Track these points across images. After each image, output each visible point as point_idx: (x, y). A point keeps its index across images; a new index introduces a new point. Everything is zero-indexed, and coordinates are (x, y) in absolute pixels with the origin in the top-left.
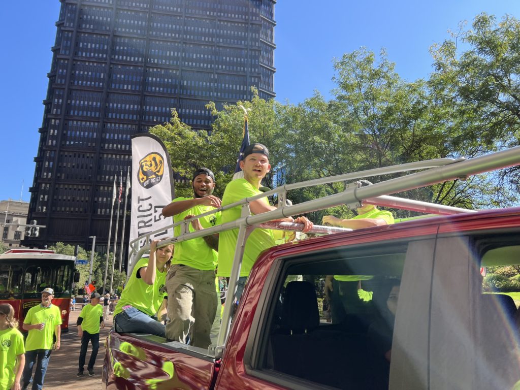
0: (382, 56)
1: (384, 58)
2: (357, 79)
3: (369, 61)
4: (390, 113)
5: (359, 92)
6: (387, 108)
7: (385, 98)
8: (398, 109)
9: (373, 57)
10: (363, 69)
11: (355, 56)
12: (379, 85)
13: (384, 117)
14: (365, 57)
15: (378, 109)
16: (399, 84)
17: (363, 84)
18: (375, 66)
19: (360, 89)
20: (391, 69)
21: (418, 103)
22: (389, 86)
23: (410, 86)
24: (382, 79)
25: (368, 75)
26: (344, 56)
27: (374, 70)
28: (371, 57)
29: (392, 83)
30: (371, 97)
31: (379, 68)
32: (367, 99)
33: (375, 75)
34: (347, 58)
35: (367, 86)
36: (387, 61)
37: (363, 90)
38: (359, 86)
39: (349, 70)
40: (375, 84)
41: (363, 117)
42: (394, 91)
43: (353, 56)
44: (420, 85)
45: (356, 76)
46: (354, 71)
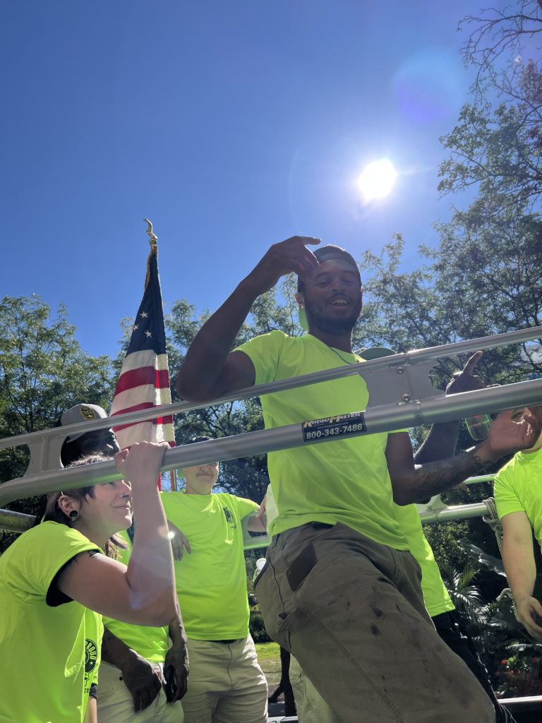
0: (60, 314)
1: (63, 317)
2: (19, 335)
3: (40, 315)
4: (56, 392)
5: (19, 353)
6: (54, 384)
7: (53, 369)
8: (68, 388)
9: (47, 312)
10: (30, 324)
11: (21, 304)
12: (50, 351)
13: (48, 395)
14: (37, 308)
15: (41, 381)
16: (77, 355)
17: (28, 344)
18: (48, 324)
19: (21, 350)
20: (70, 334)
21: (98, 385)
22: (64, 356)
23: (91, 362)
24: (56, 343)
25: (36, 334)
26: (6, 299)
27: (45, 329)
28: (44, 310)
29: (68, 352)
30: (34, 363)
31: (53, 328)
32: (29, 365)
33: (46, 336)
34: (10, 302)
35: (33, 348)
36: (66, 322)
37: (25, 352)
38: (21, 345)
39: (9, 320)
40: (45, 348)
41: (16, 387)
42: (70, 362)
43: (19, 303)
44: (103, 363)
45: (18, 330)
46: (16, 324)
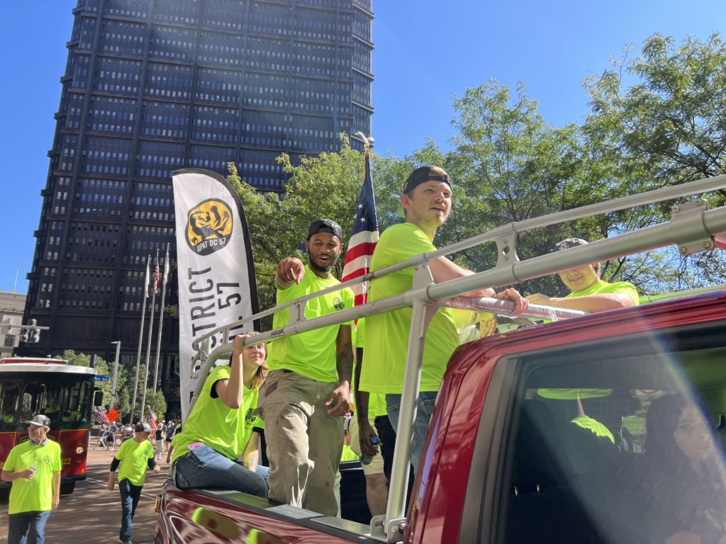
0: (519, 92)
1: (523, 94)
2: (486, 123)
3: (501, 98)
4: (530, 170)
5: (489, 140)
6: (527, 162)
7: (523, 148)
8: (541, 164)
9: (507, 93)
10: (494, 110)
11: (482, 92)
12: (516, 131)
13: (523, 176)
14: (496, 93)
15: (514, 164)
16: (542, 130)
17: (494, 130)
18: (509, 105)
19: (490, 137)
20: (532, 109)
21: (570, 156)
22: (530, 133)
23: (558, 133)
24: (520, 123)
25: (500, 118)
26: (468, 92)
27: (508, 111)
28: (504, 92)
29: (534, 128)
30: (505, 147)
31: (516, 108)
32: (499, 150)
33: (510, 117)
34: (471, 94)
35: (499, 133)
36: (526, 99)
37: (494, 138)
38: (489, 133)
39: (474, 111)
40: (510, 130)
41: (494, 176)
42: (536, 139)
43: (480, 92)
44: (572, 132)
45: (484, 119)
46: (481, 113)
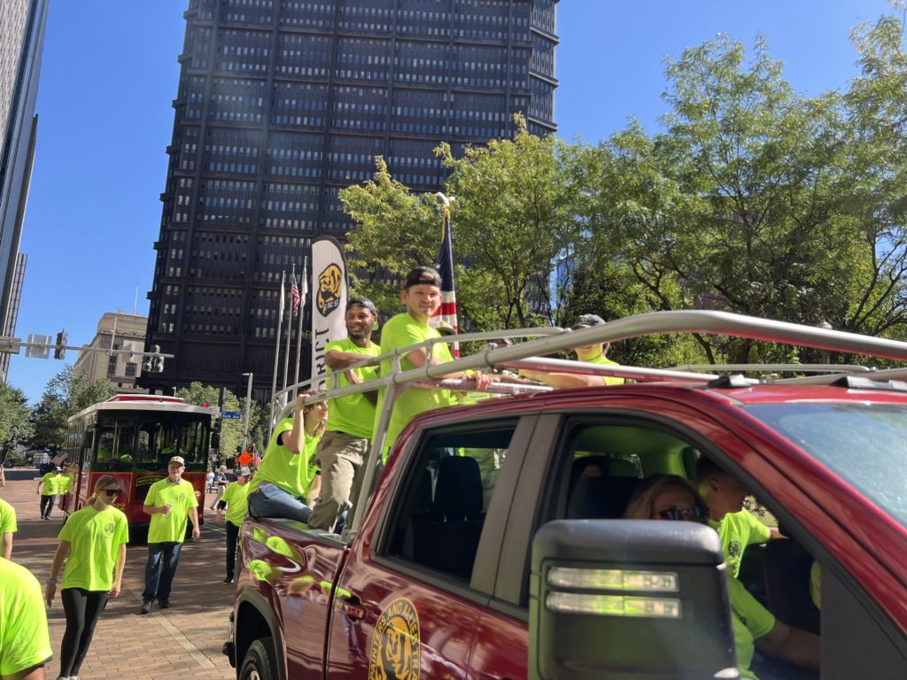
0: (758, 50)
1: (763, 53)
2: (709, 95)
3: (732, 59)
4: (769, 157)
5: (713, 118)
6: (766, 146)
7: (760, 128)
8: (784, 148)
9: (740, 52)
10: (722, 76)
11: (705, 53)
12: (750, 104)
13: (759, 165)
14: (724, 52)
15: (746, 149)
16: (789, 101)
17: (721, 104)
18: (743, 69)
19: (715, 113)
20: (775, 73)
21: (826, 136)
22: (770, 107)
23: (810, 105)
24: (757, 93)
25: (729, 87)
26: (685, 53)
27: (741, 77)
28: (736, 51)
29: (777, 100)
30: (735, 126)
31: (752, 72)
32: (727, 131)
33: (744, 86)
34: (690, 56)
35: (728, 108)
36: (767, 59)
37: (720, 115)
38: (713, 108)
39: (694, 79)
40: (744, 104)
41: (718, 165)
42: (779, 114)
43: (702, 52)
44: (831, 103)
45: (707, 89)
46: (703, 81)
